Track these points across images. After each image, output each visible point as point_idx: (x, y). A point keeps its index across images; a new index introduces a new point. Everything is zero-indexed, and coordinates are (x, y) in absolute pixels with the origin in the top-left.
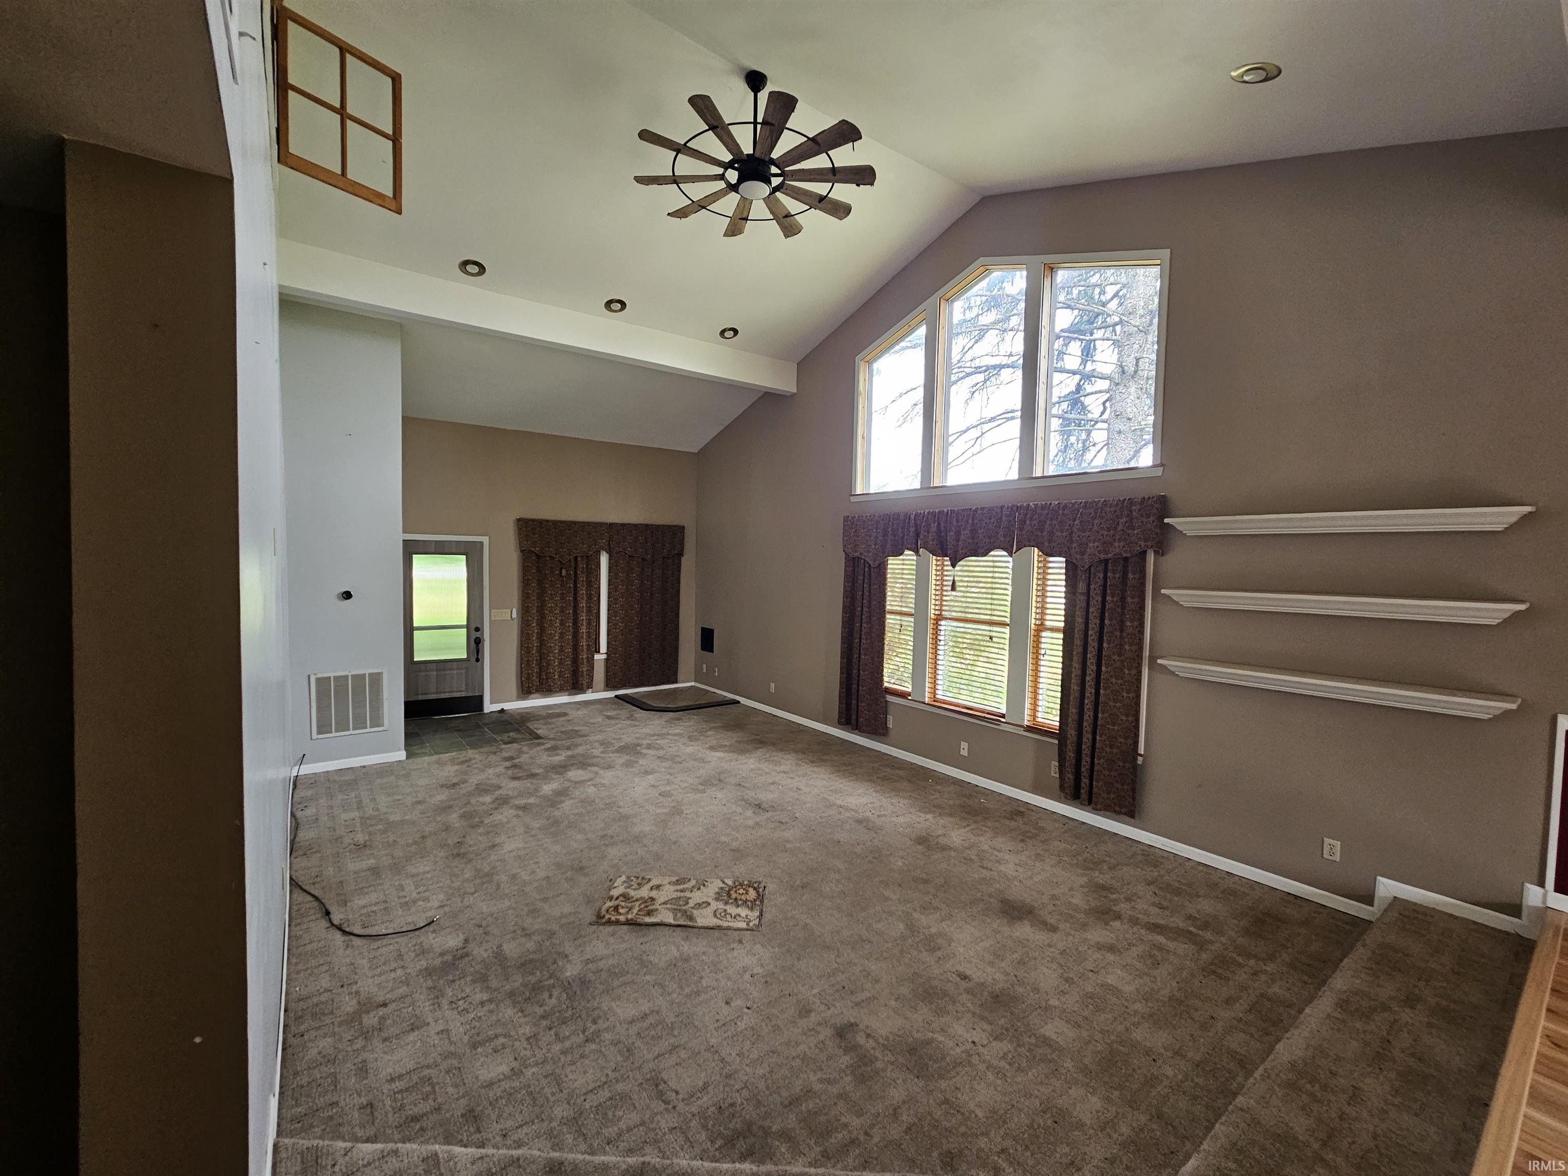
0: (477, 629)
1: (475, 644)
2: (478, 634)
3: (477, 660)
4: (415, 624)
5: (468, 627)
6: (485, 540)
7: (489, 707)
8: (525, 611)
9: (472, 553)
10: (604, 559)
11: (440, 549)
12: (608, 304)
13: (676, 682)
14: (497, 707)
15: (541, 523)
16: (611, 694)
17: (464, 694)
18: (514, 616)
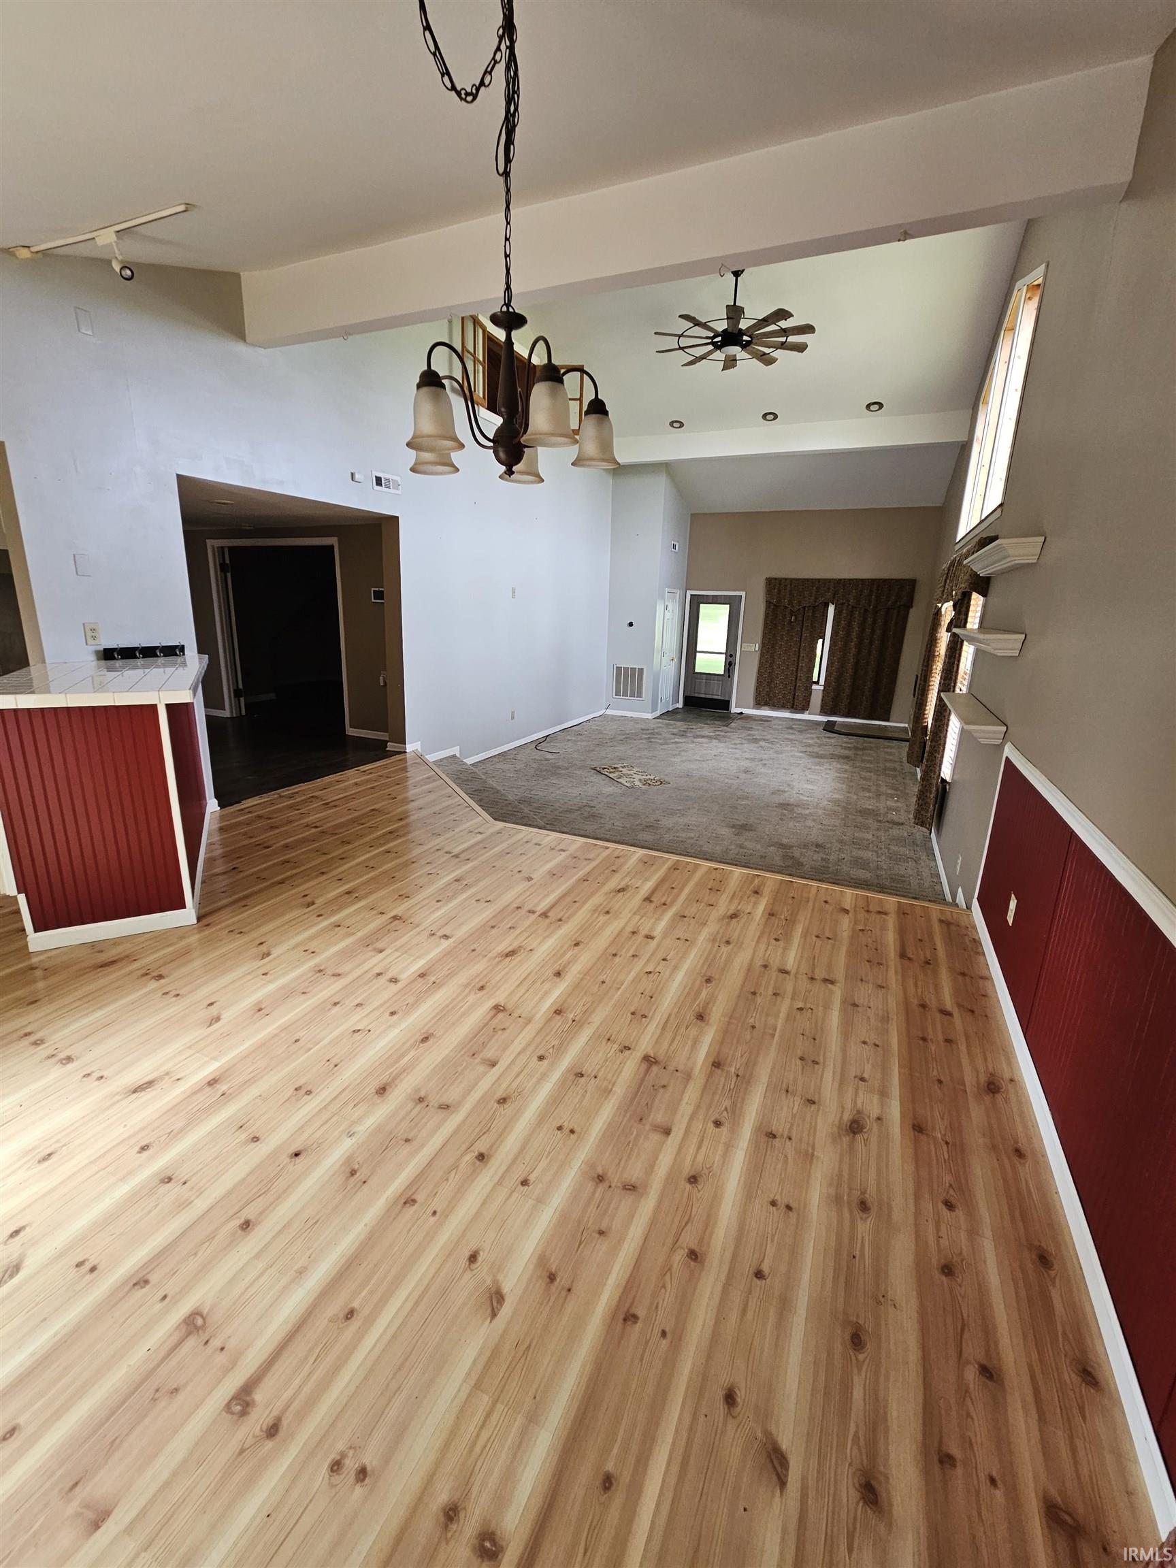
0: (731, 656)
1: (729, 665)
2: (731, 659)
3: (729, 677)
4: (698, 650)
5: (726, 654)
6: (743, 594)
7: (734, 709)
8: (763, 646)
9: (733, 603)
10: (831, 609)
11: (715, 600)
12: (765, 416)
13: (888, 720)
14: (738, 710)
15: (779, 580)
16: (824, 719)
17: (719, 698)
18: (757, 649)
